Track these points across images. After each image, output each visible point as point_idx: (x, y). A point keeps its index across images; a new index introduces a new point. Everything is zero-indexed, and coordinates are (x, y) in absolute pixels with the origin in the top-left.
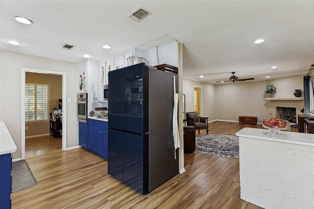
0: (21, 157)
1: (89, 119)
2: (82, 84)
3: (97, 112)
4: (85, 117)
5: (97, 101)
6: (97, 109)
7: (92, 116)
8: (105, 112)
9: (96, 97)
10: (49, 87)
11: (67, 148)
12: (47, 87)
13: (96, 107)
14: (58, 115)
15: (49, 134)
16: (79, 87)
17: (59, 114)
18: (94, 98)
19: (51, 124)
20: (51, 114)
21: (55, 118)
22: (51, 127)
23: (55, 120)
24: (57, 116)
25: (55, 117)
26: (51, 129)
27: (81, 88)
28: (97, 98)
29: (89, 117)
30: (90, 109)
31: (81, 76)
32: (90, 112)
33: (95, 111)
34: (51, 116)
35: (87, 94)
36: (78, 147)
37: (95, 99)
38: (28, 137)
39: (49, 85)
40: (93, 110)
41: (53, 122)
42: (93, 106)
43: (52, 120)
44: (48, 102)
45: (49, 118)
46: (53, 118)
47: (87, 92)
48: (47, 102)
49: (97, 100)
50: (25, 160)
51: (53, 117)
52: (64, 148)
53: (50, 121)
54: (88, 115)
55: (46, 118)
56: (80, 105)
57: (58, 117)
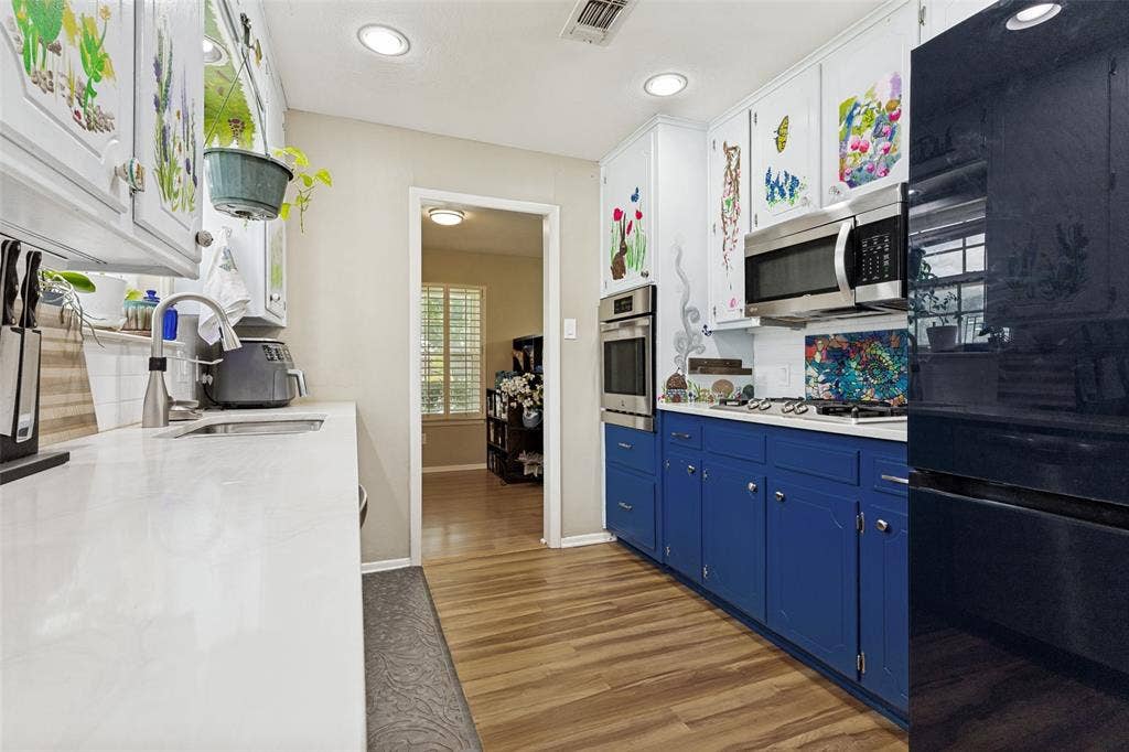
0: (409, 556)
1: (663, 411)
2: (624, 250)
3: (697, 382)
4: (641, 404)
5: (698, 327)
6: (698, 366)
7: (676, 399)
8: (731, 385)
9: (694, 305)
10: (485, 294)
11: (562, 536)
12: (478, 296)
13: (693, 355)
14: (515, 397)
15: (484, 466)
16: (611, 264)
17: (520, 393)
18: (685, 313)
19: (492, 432)
20: (490, 393)
21: (504, 409)
22: (492, 439)
23: (504, 416)
24: (511, 399)
25: (505, 404)
26: (490, 447)
27: (618, 270)
28: (695, 310)
29: (662, 405)
30: (668, 364)
31: (618, 215)
32: (669, 381)
33: (688, 377)
34: (491, 400)
35: (654, 288)
36: (604, 537)
37: (689, 314)
38: (430, 470)
39: (485, 288)
40: (680, 373)
41: (498, 424)
42: (679, 349)
43: (495, 414)
44: (482, 348)
45: (485, 407)
46: (498, 408)
47: (651, 280)
48: (478, 351)
49: (694, 321)
50: (421, 568)
51: (499, 406)
52: (553, 537)
53: (489, 419)
54: (660, 392)
55: (476, 406)
56: (614, 348)
57: (514, 404)
